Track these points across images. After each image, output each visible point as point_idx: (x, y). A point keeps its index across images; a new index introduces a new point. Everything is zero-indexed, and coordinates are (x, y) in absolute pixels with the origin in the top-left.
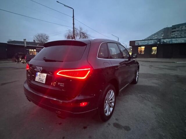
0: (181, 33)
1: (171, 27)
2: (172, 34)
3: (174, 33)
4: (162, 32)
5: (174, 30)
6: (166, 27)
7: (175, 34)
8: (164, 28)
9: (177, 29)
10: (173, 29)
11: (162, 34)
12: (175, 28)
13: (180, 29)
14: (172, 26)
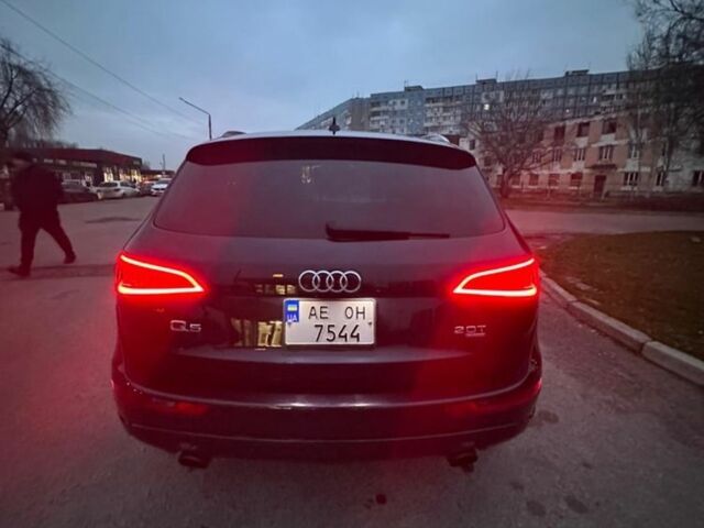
0: (393, 122)
1: (367, 99)
2: (373, 122)
3: (376, 118)
4: (346, 111)
5: (375, 109)
6: (355, 96)
7: (379, 121)
8: (352, 100)
9: (383, 108)
10: (373, 105)
11: (347, 117)
12: (378, 104)
13: (390, 109)
14: (372, 95)
